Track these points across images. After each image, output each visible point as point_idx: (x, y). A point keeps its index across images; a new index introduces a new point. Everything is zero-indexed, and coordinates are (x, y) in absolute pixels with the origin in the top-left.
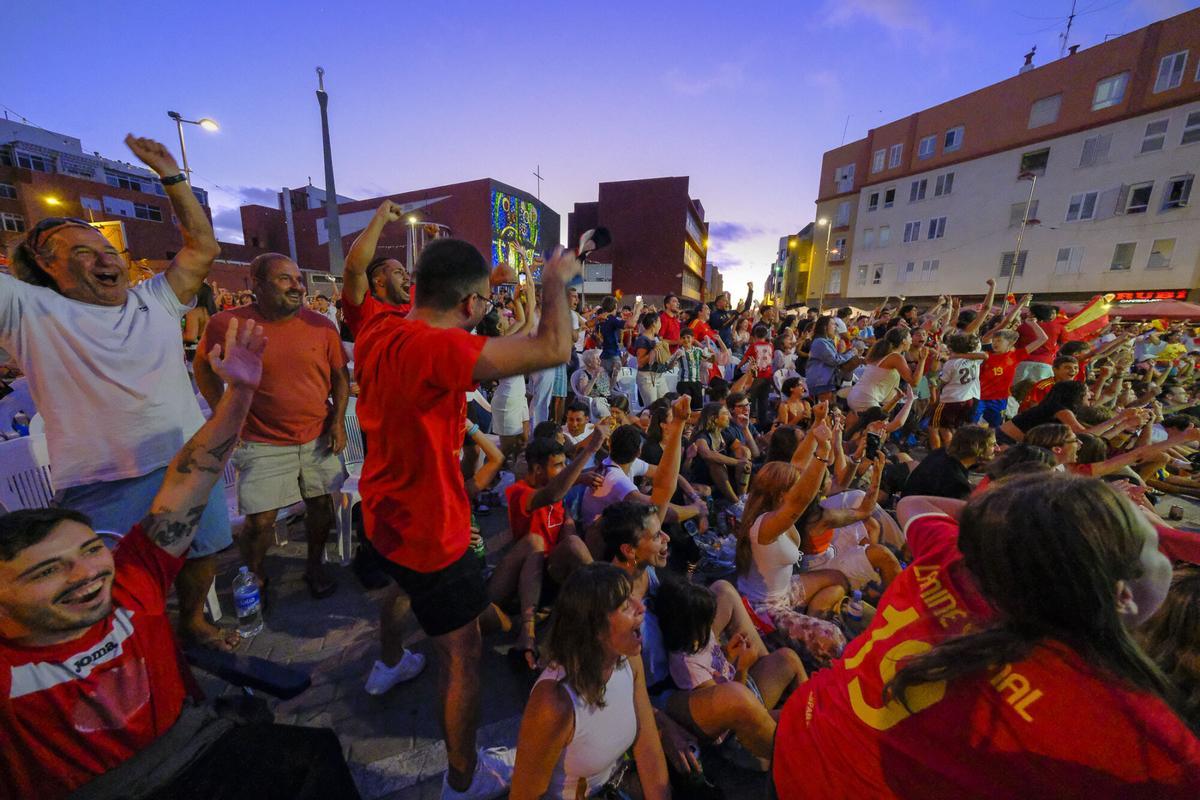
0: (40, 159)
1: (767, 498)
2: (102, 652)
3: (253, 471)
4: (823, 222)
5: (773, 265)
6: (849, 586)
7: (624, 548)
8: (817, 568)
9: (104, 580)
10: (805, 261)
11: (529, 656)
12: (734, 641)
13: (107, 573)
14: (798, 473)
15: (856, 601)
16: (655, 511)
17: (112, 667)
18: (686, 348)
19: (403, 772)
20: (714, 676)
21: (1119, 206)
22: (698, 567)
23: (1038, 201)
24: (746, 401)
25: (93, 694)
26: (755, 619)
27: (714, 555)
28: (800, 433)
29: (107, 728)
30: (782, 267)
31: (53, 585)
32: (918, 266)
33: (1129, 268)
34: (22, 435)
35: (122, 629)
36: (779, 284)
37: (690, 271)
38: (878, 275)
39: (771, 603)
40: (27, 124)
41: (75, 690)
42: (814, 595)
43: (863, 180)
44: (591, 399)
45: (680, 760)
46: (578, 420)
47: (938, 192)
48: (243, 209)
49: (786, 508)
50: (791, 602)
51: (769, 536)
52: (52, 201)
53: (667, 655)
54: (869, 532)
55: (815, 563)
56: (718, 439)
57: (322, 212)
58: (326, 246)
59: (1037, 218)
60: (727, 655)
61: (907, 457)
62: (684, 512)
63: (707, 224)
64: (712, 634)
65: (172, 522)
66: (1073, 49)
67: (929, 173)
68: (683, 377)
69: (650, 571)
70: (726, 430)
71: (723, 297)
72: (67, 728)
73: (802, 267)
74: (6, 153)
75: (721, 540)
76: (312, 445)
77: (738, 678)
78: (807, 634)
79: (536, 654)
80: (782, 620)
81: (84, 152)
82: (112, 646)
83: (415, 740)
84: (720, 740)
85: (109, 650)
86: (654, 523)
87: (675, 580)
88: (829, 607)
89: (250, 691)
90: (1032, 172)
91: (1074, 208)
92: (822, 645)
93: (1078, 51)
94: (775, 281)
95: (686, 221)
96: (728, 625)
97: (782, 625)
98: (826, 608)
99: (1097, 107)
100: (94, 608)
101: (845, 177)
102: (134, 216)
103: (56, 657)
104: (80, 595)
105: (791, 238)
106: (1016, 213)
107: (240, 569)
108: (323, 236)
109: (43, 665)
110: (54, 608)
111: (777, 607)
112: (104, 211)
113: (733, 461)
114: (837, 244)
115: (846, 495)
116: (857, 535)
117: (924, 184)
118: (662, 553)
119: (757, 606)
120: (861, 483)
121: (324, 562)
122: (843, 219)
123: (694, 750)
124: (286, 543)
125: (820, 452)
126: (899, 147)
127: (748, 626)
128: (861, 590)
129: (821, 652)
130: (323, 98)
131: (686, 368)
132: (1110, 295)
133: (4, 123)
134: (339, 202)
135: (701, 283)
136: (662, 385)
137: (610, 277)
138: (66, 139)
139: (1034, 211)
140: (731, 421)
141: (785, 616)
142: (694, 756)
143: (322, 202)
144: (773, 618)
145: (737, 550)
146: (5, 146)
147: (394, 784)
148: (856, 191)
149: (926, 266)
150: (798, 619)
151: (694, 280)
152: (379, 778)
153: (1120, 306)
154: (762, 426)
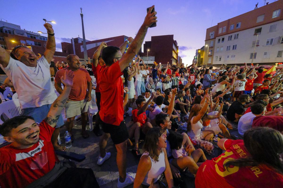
0: (10, 31)
1: (194, 113)
2: (37, 150)
3: (69, 108)
4: (207, 46)
5: (194, 56)
6: (214, 134)
7: (161, 124)
8: (207, 130)
9: (37, 133)
10: (202, 55)
11: (137, 152)
12: (187, 147)
13: (38, 131)
14: (202, 106)
15: (216, 137)
16: (168, 116)
17: (39, 154)
18: (174, 77)
19: (108, 179)
20: (183, 155)
21: (279, 42)
22: (178, 130)
23: (259, 41)
24: (189, 90)
25: (35, 160)
26: (192, 142)
27: (181, 127)
28: (202, 97)
29: (38, 168)
30: (197, 57)
31: (26, 134)
32: (230, 57)
33: (281, 57)
34: (10, 100)
35: (41, 145)
36: (196, 61)
37: (174, 58)
38: (220, 59)
39: (196, 138)
40: (8, 22)
41: (31, 159)
42: (206, 136)
43: (217, 35)
44: (150, 90)
45: (176, 175)
46: (148, 94)
47: (235, 38)
48: (62, 43)
49: (199, 115)
50: (201, 138)
51: (195, 122)
52: (13, 41)
53: (171, 151)
54: (219, 121)
55: (206, 129)
56: (182, 99)
57: (82, 44)
58: (83, 52)
59: (259, 45)
60: (186, 150)
61: (228, 103)
62: (175, 116)
63: (178, 46)
64: (182, 146)
65: (52, 119)
66: (267, 3)
67: (233, 34)
68: (173, 84)
69: (167, 130)
70: (184, 97)
71: (182, 65)
72: (29, 168)
73: (202, 57)
74: (2, 29)
75: (183, 123)
76: (83, 101)
77: (188, 155)
78: (204, 145)
79: (139, 151)
80: (198, 142)
81: (21, 29)
82: (39, 149)
83: (110, 172)
84: (184, 170)
85: (38, 150)
86: (168, 119)
87: (173, 132)
88: (210, 139)
89: (70, 160)
90: (257, 34)
91: (268, 42)
92: (208, 148)
93: (268, 4)
94: (195, 60)
95: (173, 46)
96: (186, 143)
97: (198, 143)
98: (209, 139)
99: (273, 18)
100: (35, 140)
101: (212, 35)
102: (34, 45)
103: (26, 151)
104: (32, 136)
105: (199, 50)
106: (254, 43)
107: (66, 131)
108: (82, 50)
109: (23, 153)
110: (26, 139)
111: (197, 139)
112: (26, 44)
113: (186, 104)
114: (210, 51)
115: (213, 112)
116: (216, 122)
117: (231, 36)
118: (170, 126)
119: (192, 139)
120: (217, 109)
121: (86, 130)
122: (212, 45)
123: (179, 173)
124: (76, 125)
125: (207, 101)
126: (225, 27)
127: (190, 143)
128: (217, 135)
129: (208, 149)
130: (82, 15)
131: (174, 82)
132: (277, 63)
133: (0, 22)
134: (86, 41)
135: (177, 61)
136: (168, 86)
137: (154, 60)
138: (17, 26)
139: (258, 43)
140: (185, 95)
141: (199, 141)
142: (179, 174)
143: (82, 41)
144: (196, 142)
145: (187, 126)
146: (1, 27)
147: (106, 182)
148: (215, 38)
149: (232, 56)
150: (202, 142)
151: (175, 60)
152: (102, 181)
153: (279, 66)
154: (193, 96)
